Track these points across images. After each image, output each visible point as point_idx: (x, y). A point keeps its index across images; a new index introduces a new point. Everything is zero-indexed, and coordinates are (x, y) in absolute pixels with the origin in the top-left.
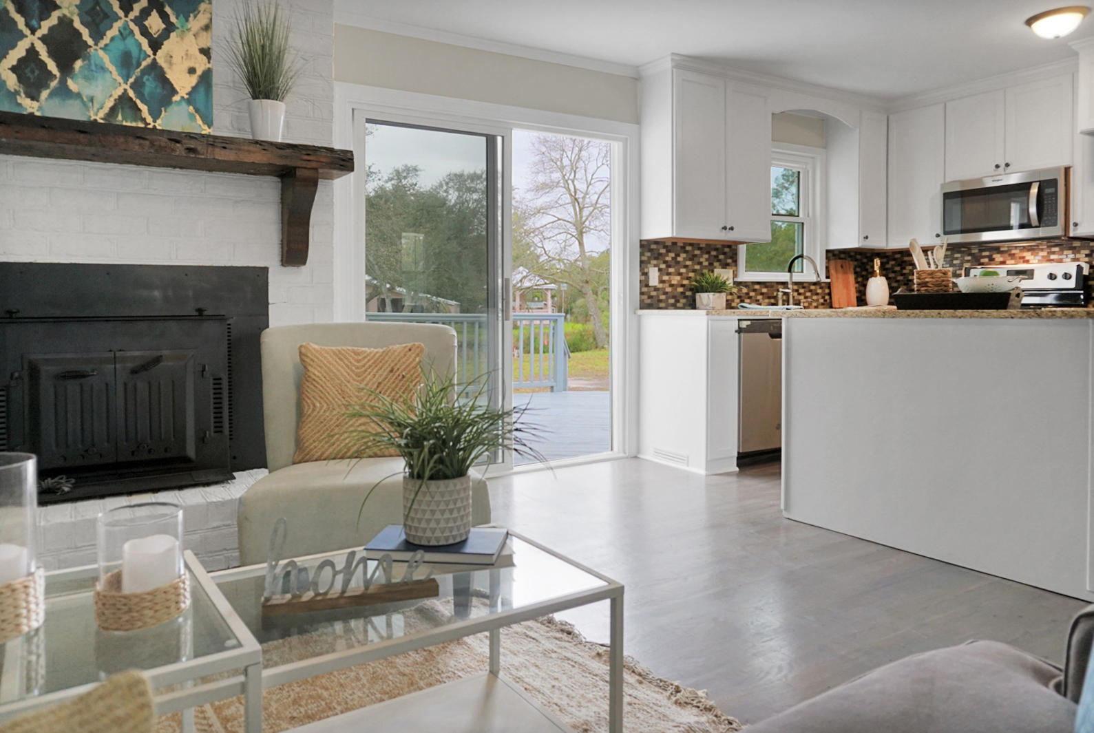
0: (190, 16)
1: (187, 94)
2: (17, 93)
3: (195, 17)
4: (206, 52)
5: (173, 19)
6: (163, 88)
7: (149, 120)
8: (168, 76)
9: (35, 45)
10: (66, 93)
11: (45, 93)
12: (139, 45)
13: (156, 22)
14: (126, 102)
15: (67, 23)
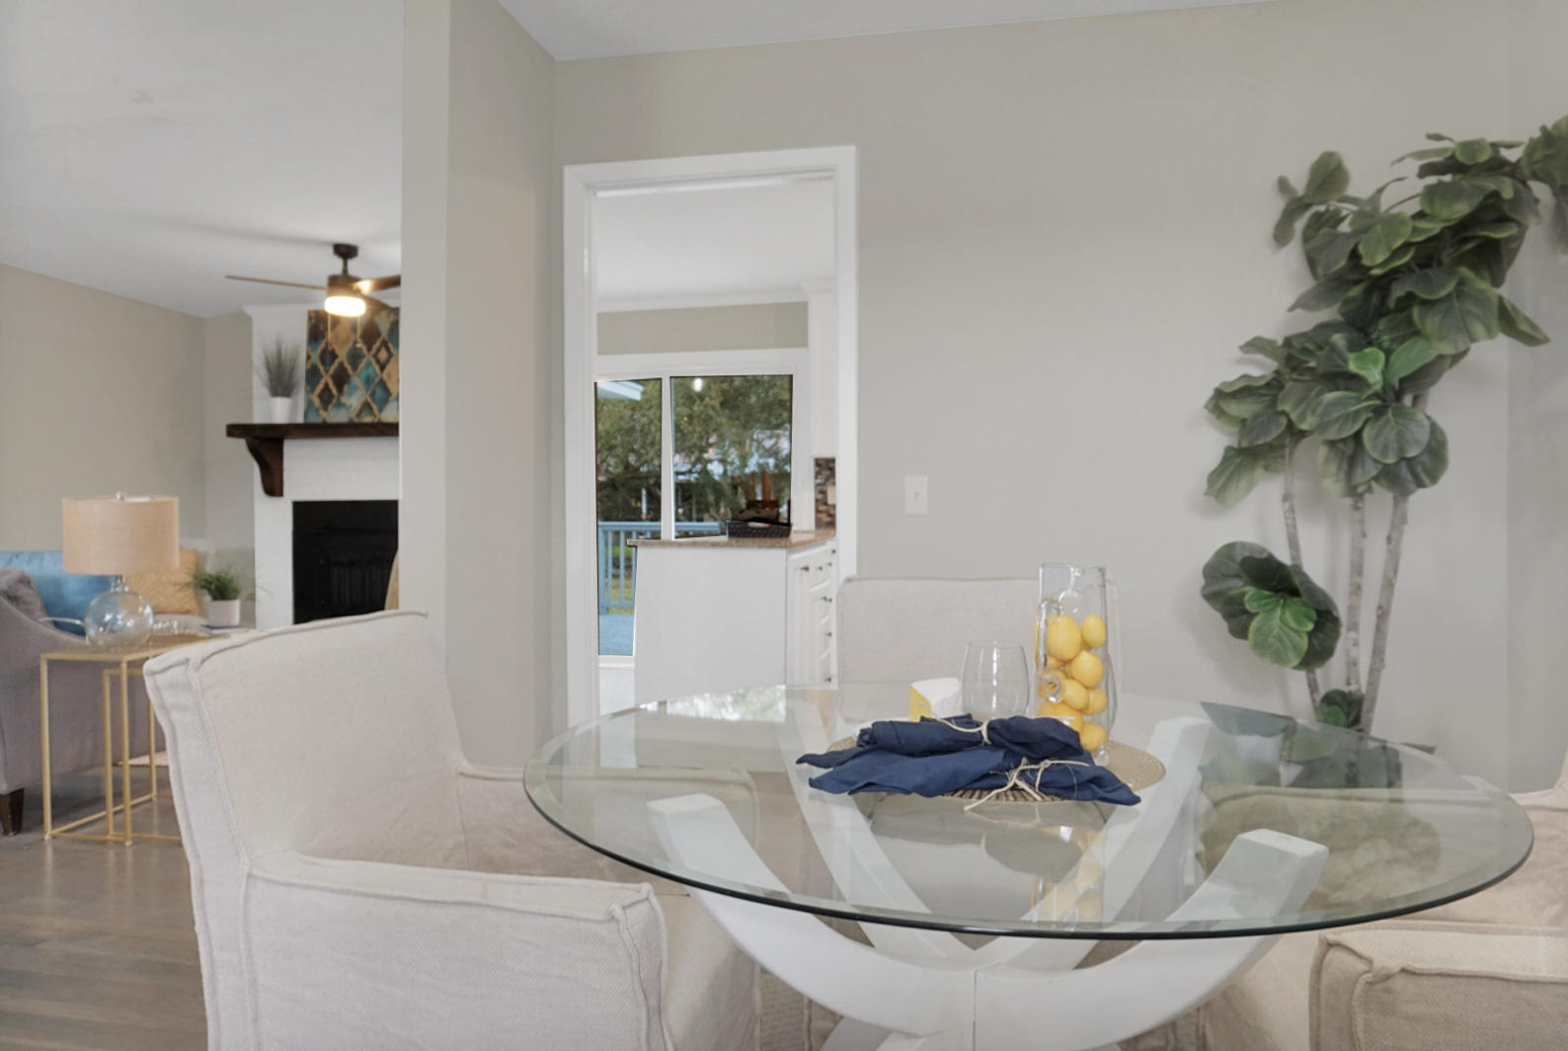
2: (319, 411)
5: (392, 350)
9: (328, 381)
10: (340, 405)
11: (330, 407)
12: (374, 370)
13: (383, 355)
14: (366, 406)
15: (341, 365)
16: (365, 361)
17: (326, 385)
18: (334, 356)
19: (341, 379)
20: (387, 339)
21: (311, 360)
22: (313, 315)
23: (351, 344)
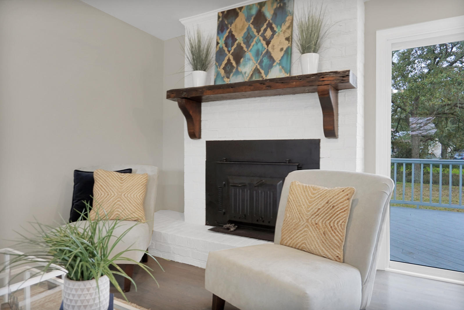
0: (282, 25)
1: (279, 61)
2: (224, 77)
3: (284, 24)
4: (287, 39)
5: (275, 29)
6: (270, 61)
7: (264, 77)
8: (272, 55)
9: (230, 57)
10: (238, 73)
11: (232, 75)
12: (262, 45)
13: (269, 33)
14: (256, 71)
15: (239, 45)
16: (255, 39)
17: (229, 60)
18: (234, 39)
19: (239, 55)
20: (271, 22)
21: (219, 45)
22: (221, 15)
23: (245, 30)
